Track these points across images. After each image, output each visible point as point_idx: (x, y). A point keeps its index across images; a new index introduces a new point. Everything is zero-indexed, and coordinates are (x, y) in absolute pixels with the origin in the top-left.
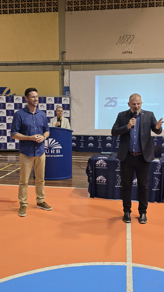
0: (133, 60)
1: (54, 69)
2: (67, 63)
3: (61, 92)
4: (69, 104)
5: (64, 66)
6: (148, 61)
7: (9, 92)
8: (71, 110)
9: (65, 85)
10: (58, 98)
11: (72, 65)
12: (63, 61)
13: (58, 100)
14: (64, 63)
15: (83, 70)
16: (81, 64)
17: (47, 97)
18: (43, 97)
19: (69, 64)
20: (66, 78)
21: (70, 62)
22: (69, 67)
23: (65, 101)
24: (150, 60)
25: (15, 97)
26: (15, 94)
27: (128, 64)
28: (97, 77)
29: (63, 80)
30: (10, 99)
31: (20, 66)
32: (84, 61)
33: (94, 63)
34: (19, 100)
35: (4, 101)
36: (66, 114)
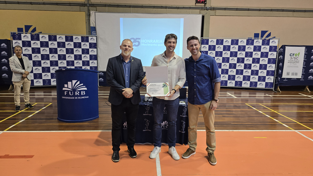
0: (153, 5)
1: (80, 10)
2: (93, 5)
3: (88, 31)
4: (96, 42)
5: (90, 8)
6: (166, 7)
7: (34, 30)
8: (98, 48)
9: (92, 25)
10: (85, 37)
11: (97, 7)
13: (85, 39)
14: (90, 4)
15: (108, 12)
16: (106, 7)
17: (74, 36)
18: (69, 36)
19: (95, 6)
20: (92, 18)
21: (96, 4)
22: (95, 8)
23: (92, 40)
24: (167, 6)
25: (41, 36)
26: (41, 32)
27: (149, 9)
28: (121, 19)
29: (89, 20)
30: (35, 37)
31: (46, 5)
32: (109, 4)
33: (118, 6)
34: (44, 38)
35: (29, 39)
36: (93, 52)
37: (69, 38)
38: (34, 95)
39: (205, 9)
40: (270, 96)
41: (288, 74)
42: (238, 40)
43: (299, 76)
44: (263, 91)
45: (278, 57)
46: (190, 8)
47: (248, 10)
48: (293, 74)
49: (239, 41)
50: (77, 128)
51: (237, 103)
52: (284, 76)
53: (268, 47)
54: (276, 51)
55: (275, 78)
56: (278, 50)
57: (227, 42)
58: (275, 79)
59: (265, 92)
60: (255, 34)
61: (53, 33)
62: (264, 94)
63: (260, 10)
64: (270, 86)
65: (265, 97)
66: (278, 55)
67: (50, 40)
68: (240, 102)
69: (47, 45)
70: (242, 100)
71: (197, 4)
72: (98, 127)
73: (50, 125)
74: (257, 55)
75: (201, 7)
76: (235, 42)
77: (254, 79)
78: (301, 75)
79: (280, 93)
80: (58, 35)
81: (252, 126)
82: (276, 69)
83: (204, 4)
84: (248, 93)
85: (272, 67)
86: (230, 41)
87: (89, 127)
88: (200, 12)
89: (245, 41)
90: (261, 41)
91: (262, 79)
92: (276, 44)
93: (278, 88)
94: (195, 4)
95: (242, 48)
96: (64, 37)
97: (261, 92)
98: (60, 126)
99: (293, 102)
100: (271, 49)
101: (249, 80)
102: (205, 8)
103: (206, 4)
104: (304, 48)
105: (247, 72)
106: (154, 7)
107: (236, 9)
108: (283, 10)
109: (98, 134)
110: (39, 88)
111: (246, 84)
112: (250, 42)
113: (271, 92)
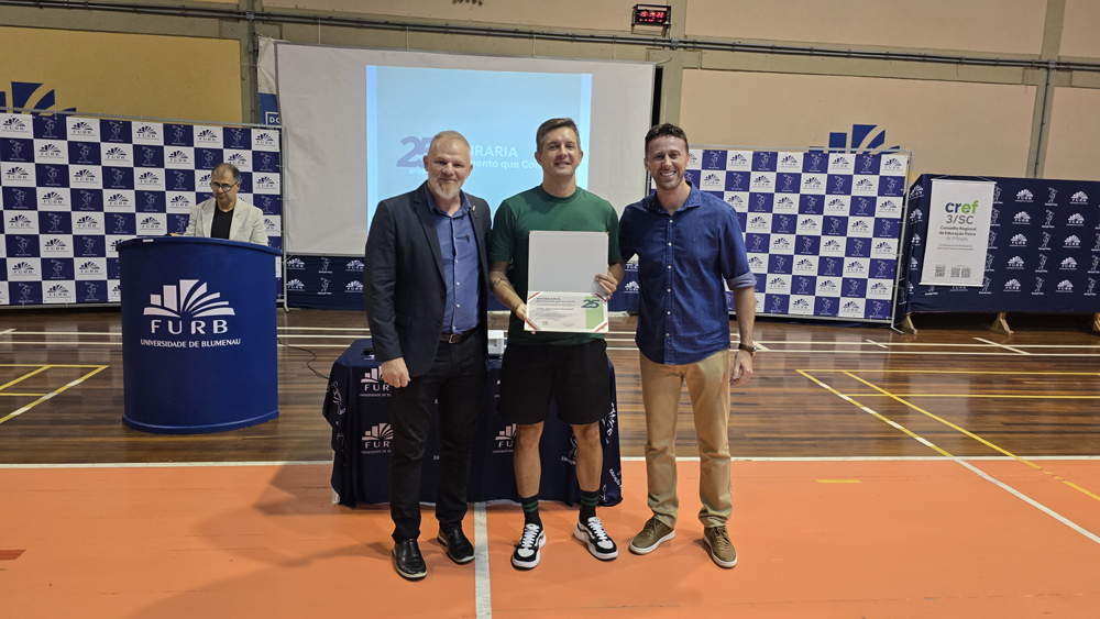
0: (486, 26)
1: (221, 32)
2: (268, 18)
3: (248, 110)
4: (278, 151)
5: (259, 27)
6: (530, 35)
7: (49, 100)
8: (286, 172)
9: (263, 89)
10: (237, 129)
11: (284, 24)
12: (253, 8)
13: (238, 137)
14: (256, 15)
15: (324, 43)
16: (317, 24)
17: (195, 127)
18: (180, 126)
19: (277, 18)
20: (265, 64)
21: (278, 12)
22: (275, 29)
23: (266, 141)
24: (534, 29)
25: (71, 121)
26: (74, 110)
27: (470, 36)
28: (371, 70)
29: (254, 70)
30: (50, 125)
31: (93, 11)
32: (326, 15)
33: (360, 23)
34: (85, 130)
35: (28, 133)
36: (265, 184)
37: (179, 134)
38: (42, 338)
39: (664, 46)
40: (880, 344)
41: (940, 272)
42: (776, 154)
43: (977, 279)
44: (858, 330)
45: (909, 215)
46: (614, 40)
47: (811, 52)
48: (955, 273)
49: (780, 159)
50: (193, 453)
51: (770, 367)
52: (928, 279)
53: (874, 180)
54: (899, 194)
55: (897, 286)
56: (906, 190)
57: (740, 161)
58: (899, 290)
59: (863, 333)
60: (831, 134)
61: (117, 114)
62: (860, 339)
63: (848, 55)
64: (880, 313)
65: (863, 348)
66: (906, 207)
67: (105, 138)
68: (782, 366)
69: (94, 158)
70: (788, 358)
71: (636, 27)
72: (275, 449)
73: (94, 444)
74: (838, 206)
75: (652, 38)
76: (766, 160)
77: (829, 287)
78: (982, 277)
79: (915, 337)
80: (139, 120)
81: (815, 445)
82: (901, 255)
83: (661, 28)
84: (809, 335)
85: (888, 249)
86: (748, 155)
87: (241, 449)
88: (648, 55)
89: (800, 157)
90: (851, 159)
91: (854, 288)
92: (901, 172)
93: (909, 318)
94: (633, 25)
95: (788, 183)
96: (159, 128)
97: (849, 332)
98: (133, 447)
99: (954, 366)
100: (886, 187)
101: (811, 290)
102: (664, 41)
103: (667, 27)
104: (992, 185)
105: (806, 266)
106: (488, 30)
107: (771, 48)
108: (924, 58)
109: (270, 475)
110: (60, 313)
111: (803, 307)
112: (815, 161)
113: (885, 334)
